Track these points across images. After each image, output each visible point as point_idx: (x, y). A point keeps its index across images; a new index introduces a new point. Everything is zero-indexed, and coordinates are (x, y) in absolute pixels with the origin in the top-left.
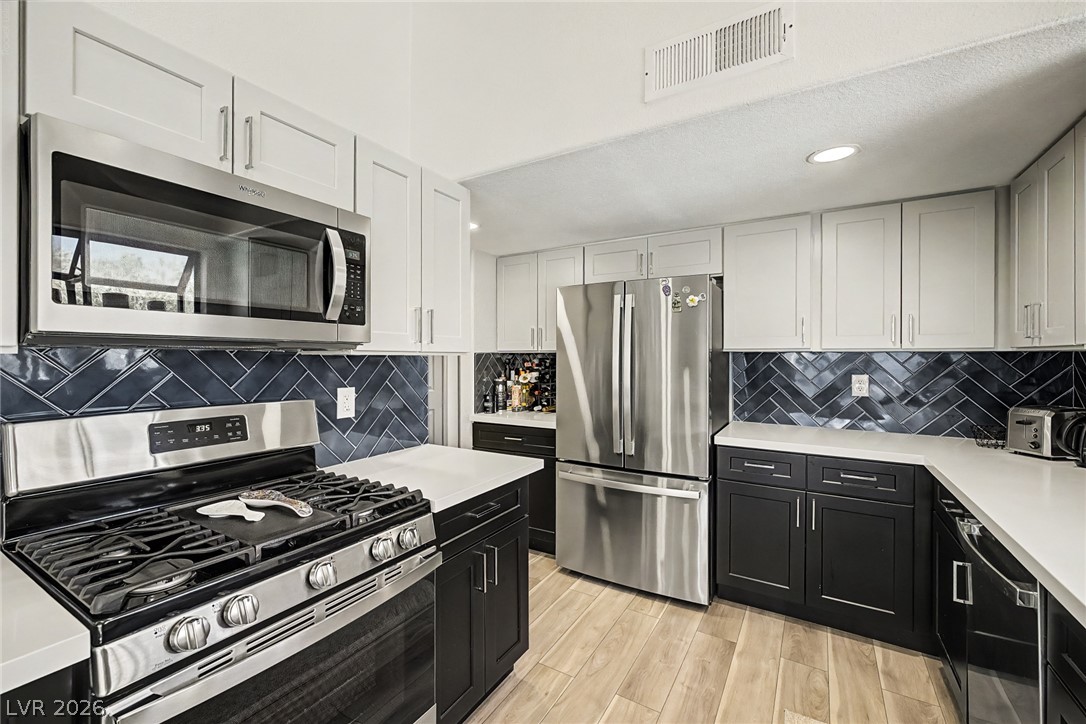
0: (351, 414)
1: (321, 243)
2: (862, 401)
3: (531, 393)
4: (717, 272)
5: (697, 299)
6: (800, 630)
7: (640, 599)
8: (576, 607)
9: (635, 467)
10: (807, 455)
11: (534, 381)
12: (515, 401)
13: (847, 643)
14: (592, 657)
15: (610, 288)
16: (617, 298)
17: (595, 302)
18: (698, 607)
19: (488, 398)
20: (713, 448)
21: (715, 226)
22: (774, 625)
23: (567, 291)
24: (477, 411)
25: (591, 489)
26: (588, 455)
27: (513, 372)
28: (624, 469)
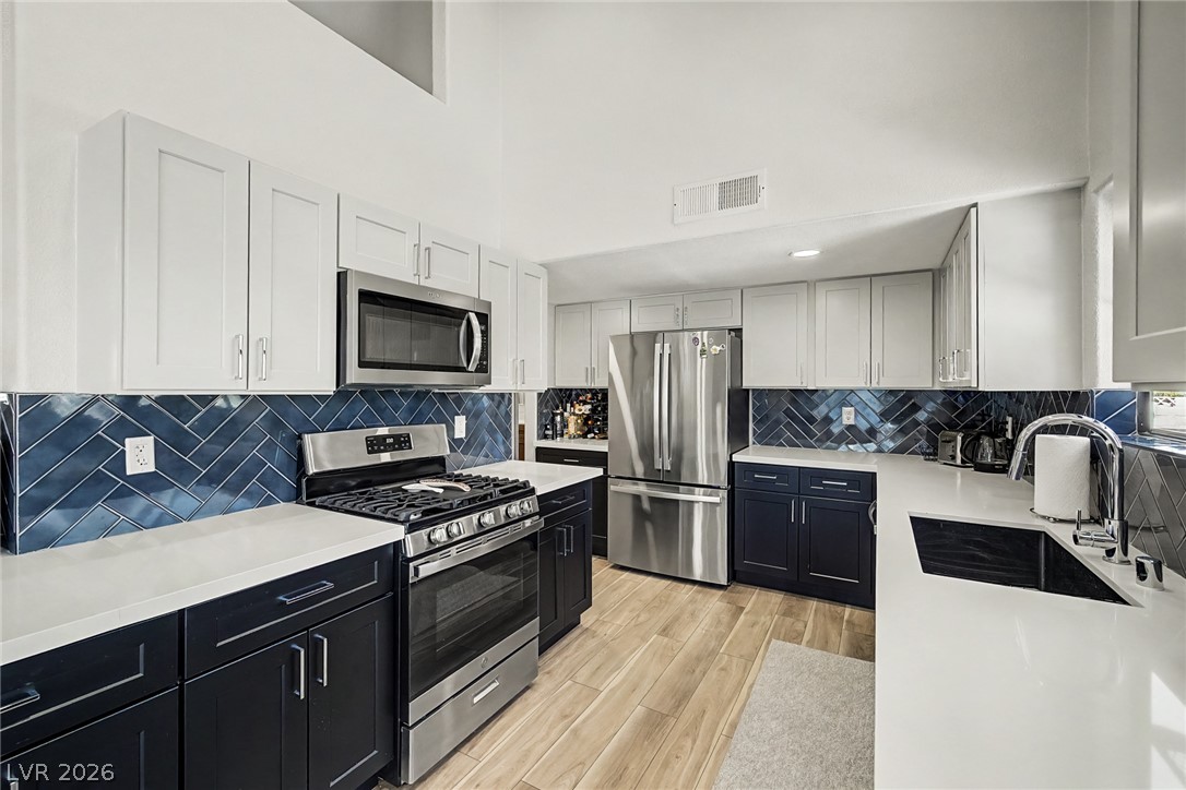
0: (463, 436)
1: (465, 322)
2: (850, 427)
3: (585, 423)
4: (737, 324)
5: (719, 348)
6: (794, 600)
7: (675, 583)
8: (625, 589)
9: (672, 480)
10: (800, 468)
11: (587, 412)
12: (572, 429)
13: (827, 606)
14: (638, 616)
15: (652, 337)
16: (658, 346)
17: (640, 347)
18: (720, 587)
19: (548, 426)
20: (731, 464)
21: (736, 288)
22: (776, 599)
23: (615, 339)
24: (539, 438)
25: (637, 498)
26: (634, 473)
27: (569, 405)
28: (662, 482)
